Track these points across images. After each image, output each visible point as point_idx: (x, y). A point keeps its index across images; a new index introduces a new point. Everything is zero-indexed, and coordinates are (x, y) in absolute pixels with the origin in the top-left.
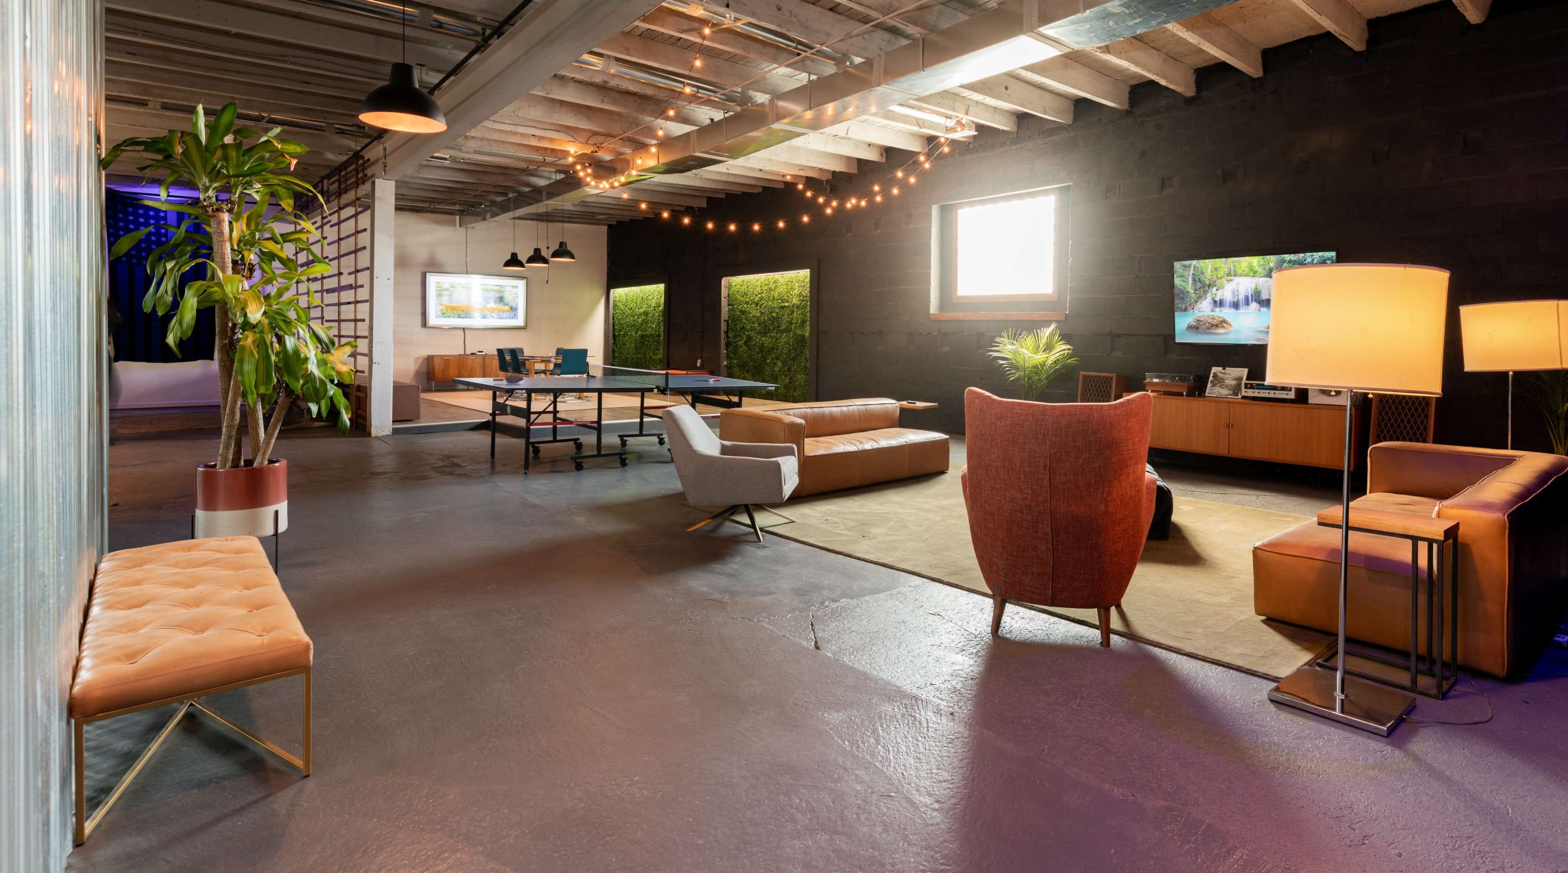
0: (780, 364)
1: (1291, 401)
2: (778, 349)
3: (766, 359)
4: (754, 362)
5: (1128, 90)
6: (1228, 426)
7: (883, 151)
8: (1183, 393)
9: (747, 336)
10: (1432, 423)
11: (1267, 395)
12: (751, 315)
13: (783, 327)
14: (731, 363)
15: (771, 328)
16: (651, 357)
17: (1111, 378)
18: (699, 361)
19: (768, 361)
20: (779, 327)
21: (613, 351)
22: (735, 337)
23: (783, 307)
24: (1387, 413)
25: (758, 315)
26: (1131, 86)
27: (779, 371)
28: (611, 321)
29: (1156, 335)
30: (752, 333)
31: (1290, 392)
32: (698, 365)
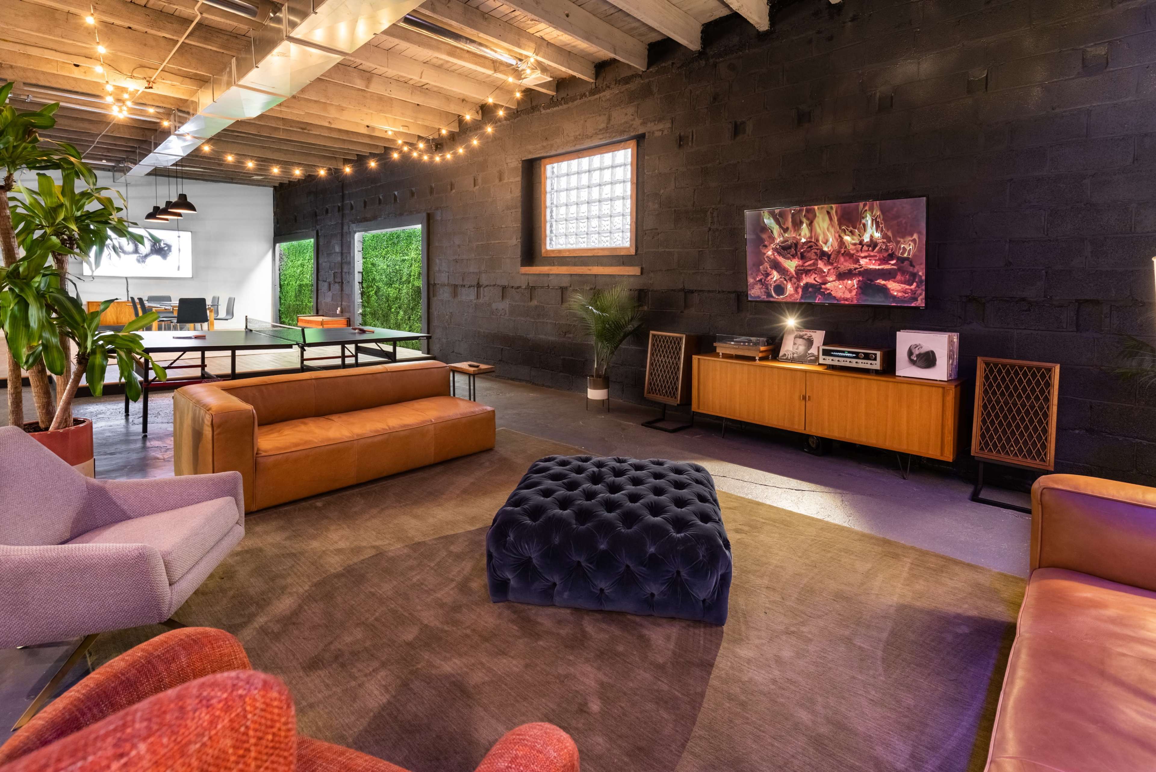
0: (402, 313)
1: (876, 372)
2: (400, 300)
3: (391, 308)
4: (383, 311)
5: (699, 28)
6: (804, 398)
7: (479, 109)
8: (755, 357)
9: (377, 286)
10: (1054, 409)
11: (848, 364)
12: (379, 268)
13: (404, 279)
14: (365, 311)
15: (395, 279)
16: (306, 305)
17: (681, 339)
18: (339, 309)
19: (393, 310)
20: (401, 279)
21: (280, 298)
22: (368, 287)
23: (404, 260)
24: (994, 393)
25: (385, 267)
26: (703, 25)
27: (402, 320)
28: (277, 272)
29: (729, 292)
30: (380, 284)
31: (873, 362)
32: (338, 312)
